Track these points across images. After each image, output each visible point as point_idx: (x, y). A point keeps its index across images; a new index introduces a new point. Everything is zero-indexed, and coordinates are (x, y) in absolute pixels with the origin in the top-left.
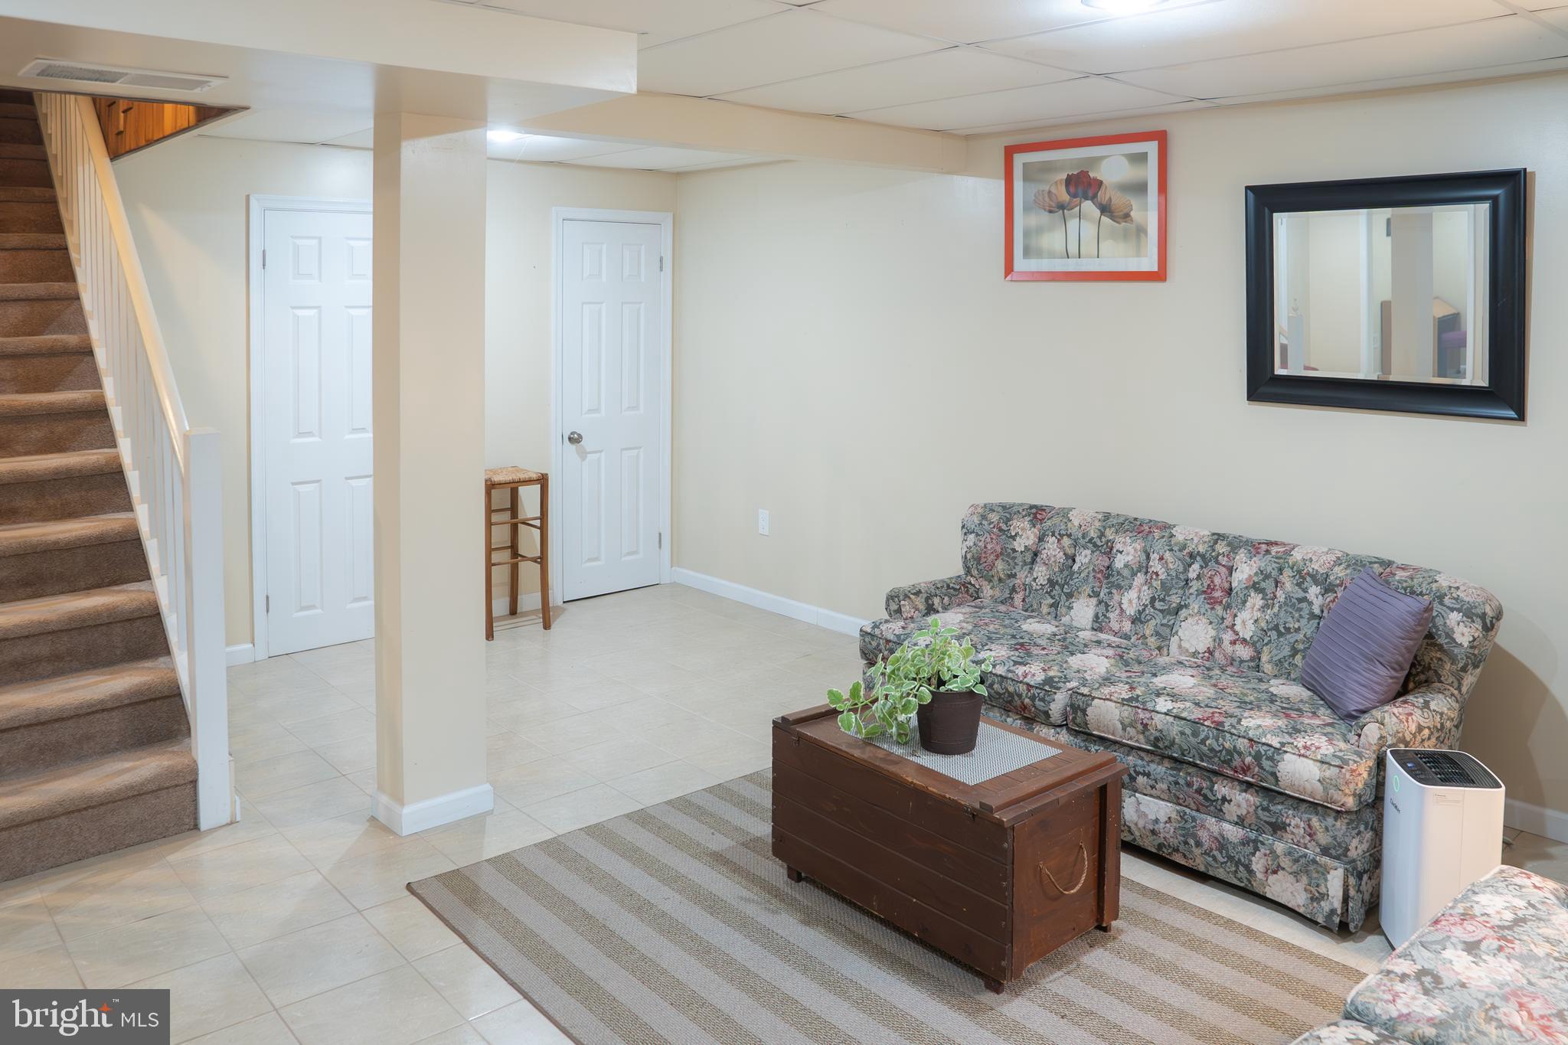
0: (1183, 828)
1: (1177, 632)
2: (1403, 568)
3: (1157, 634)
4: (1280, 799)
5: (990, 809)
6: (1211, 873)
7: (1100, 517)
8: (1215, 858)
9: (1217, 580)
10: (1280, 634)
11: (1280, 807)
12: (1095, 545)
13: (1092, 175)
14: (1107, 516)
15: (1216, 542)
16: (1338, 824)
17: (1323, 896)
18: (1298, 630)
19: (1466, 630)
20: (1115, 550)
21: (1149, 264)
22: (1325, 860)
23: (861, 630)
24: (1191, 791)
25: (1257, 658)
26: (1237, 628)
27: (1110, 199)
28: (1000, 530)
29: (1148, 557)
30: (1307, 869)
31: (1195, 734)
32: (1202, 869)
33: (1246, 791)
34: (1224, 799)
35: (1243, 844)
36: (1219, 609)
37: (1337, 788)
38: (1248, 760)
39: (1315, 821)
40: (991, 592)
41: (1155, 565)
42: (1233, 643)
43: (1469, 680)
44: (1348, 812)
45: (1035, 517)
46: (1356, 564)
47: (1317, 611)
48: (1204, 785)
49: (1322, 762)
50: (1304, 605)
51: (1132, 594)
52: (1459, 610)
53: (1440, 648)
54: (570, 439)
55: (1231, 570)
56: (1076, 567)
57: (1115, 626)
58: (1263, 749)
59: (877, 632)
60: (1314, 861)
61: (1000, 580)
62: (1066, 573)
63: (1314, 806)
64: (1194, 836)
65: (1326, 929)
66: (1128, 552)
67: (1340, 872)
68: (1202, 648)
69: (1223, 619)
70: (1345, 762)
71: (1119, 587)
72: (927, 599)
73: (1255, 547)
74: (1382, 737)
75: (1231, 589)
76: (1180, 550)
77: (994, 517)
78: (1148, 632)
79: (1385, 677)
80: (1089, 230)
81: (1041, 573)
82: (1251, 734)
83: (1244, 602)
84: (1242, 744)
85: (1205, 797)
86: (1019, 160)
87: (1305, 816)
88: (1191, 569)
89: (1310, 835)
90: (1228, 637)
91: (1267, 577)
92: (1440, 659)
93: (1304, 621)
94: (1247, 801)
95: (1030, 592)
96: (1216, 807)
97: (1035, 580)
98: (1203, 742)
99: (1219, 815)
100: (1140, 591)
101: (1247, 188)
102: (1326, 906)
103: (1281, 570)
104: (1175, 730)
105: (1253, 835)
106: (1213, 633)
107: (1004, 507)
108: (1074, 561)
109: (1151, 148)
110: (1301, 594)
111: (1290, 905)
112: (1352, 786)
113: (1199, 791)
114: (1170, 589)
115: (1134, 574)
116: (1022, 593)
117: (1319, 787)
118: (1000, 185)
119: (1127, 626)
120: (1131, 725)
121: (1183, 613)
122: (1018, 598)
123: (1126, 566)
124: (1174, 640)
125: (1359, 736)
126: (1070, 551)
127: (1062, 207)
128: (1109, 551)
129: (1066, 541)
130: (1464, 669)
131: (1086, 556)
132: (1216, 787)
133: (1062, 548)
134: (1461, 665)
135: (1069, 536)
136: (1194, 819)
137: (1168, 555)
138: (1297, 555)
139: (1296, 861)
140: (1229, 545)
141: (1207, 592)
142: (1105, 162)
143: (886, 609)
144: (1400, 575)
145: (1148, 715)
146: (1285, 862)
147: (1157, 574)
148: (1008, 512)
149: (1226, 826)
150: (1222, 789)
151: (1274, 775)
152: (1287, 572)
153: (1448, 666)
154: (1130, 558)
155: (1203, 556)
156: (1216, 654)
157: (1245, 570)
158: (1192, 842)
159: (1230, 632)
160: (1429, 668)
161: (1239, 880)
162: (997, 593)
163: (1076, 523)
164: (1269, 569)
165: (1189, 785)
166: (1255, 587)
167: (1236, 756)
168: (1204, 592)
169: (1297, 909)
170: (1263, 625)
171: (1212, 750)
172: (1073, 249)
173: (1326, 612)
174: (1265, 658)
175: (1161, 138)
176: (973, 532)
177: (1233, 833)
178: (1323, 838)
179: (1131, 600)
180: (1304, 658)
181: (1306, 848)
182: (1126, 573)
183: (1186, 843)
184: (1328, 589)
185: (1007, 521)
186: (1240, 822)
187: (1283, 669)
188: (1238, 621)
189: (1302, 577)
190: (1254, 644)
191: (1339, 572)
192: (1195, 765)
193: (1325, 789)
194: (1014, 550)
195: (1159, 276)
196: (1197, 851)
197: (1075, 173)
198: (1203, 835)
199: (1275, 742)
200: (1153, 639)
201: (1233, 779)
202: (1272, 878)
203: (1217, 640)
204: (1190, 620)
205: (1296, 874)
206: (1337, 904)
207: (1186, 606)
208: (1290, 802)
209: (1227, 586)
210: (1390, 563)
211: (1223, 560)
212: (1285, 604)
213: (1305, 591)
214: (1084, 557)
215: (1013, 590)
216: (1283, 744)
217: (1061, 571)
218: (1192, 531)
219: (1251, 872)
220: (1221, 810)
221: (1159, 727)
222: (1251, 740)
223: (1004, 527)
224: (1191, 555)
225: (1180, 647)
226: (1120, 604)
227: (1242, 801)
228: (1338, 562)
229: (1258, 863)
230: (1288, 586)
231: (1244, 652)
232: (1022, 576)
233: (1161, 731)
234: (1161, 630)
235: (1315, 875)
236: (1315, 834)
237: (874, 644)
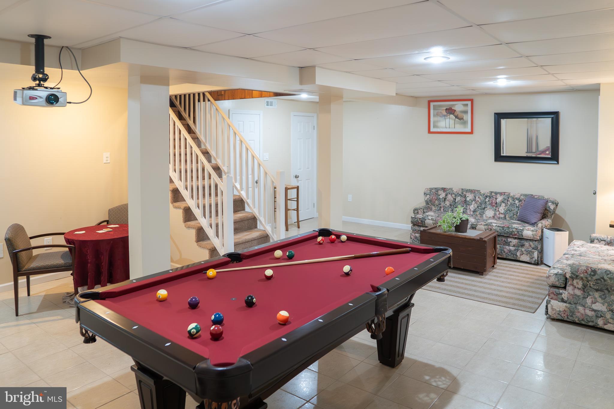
0: (500, 249)
1: (485, 213)
2: (536, 196)
3: (480, 214)
4: (523, 240)
5: (482, 238)
6: (507, 258)
7: (461, 189)
8: (508, 254)
9: (493, 201)
10: (510, 211)
11: (523, 241)
12: (461, 195)
13: (453, 108)
14: (462, 189)
15: (491, 193)
16: (536, 243)
17: (533, 258)
18: (514, 210)
19: (552, 206)
20: (466, 196)
21: (469, 130)
22: (534, 250)
23: (411, 217)
24: (502, 241)
25: (505, 217)
26: (499, 211)
27: (458, 114)
28: (436, 194)
29: (475, 197)
30: (529, 253)
31: (503, 229)
32: (505, 257)
33: (515, 239)
34: (510, 242)
35: (515, 250)
36: (494, 208)
37: (536, 235)
38: (516, 233)
39: (531, 243)
40: (434, 208)
41: (477, 199)
42: (499, 214)
43: (553, 217)
44: (538, 240)
45: (444, 190)
46: (525, 195)
47: (518, 206)
48: (505, 239)
49: (532, 231)
50: (515, 205)
51: (472, 206)
52: (551, 202)
53: (548, 210)
54: (295, 177)
55: (496, 199)
56: (456, 201)
57: (469, 214)
58: (519, 230)
59: (416, 217)
60: (531, 251)
61: (437, 205)
62: (454, 202)
63: (530, 240)
64: (503, 250)
65: (534, 264)
66: (470, 197)
67: (537, 252)
68: (491, 216)
69: (496, 209)
70: (537, 230)
71: (469, 205)
72: (423, 210)
73: (501, 194)
74: (542, 226)
75: (496, 203)
76: (483, 195)
77: (434, 191)
78: (477, 214)
79: (539, 216)
80: (452, 122)
81: (447, 203)
82: (516, 228)
83: (501, 205)
84: (514, 230)
85: (506, 242)
86: (432, 104)
87: (529, 242)
88: (486, 199)
89: (530, 246)
90: (498, 213)
91: (505, 199)
92: (547, 213)
93: (515, 208)
94: (516, 241)
95: (445, 208)
96: (508, 244)
97: (446, 205)
98: (505, 231)
99: (509, 245)
100: (474, 205)
101: (494, 113)
102: (534, 259)
103: (508, 198)
104: (498, 229)
105: (517, 248)
106: (494, 213)
107: (435, 188)
108: (455, 200)
109: (469, 103)
110: (514, 202)
111: (526, 261)
112: (539, 235)
113: (504, 241)
114: (482, 204)
115: (472, 201)
116: (443, 208)
117: (532, 236)
118: (427, 110)
119: (472, 213)
120: (488, 230)
121: (486, 209)
122: (442, 209)
123: (470, 200)
124: (484, 215)
125: (537, 226)
126: (454, 198)
127: (445, 116)
128: (465, 197)
129: (453, 195)
130: (552, 214)
131: (459, 198)
132: (508, 239)
133: (452, 197)
134: (552, 213)
135: (454, 194)
136: (503, 247)
137: (480, 197)
138: (511, 194)
139: (527, 251)
140: (495, 193)
141: (491, 204)
142: (456, 106)
143: (414, 213)
144: (536, 197)
145: (491, 227)
146: (525, 252)
147: (478, 201)
148: (437, 190)
149: (511, 247)
150: (509, 240)
151: (522, 235)
152: (510, 198)
153: (549, 214)
154: (470, 198)
155: (489, 196)
156: (495, 217)
157: (500, 199)
158: (503, 252)
159: (498, 212)
160: (545, 214)
161: (514, 258)
162: (436, 208)
163: (455, 191)
164: (506, 198)
165: (502, 240)
166: (503, 202)
167: (513, 232)
168: (490, 204)
169: (527, 261)
170: (506, 210)
171: (507, 232)
172: (448, 126)
173: (520, 206)
174: (507, 217)
175: (472, 101)
176: (428, 194)
177: (512, 248)
178: (533, 246)
179: (472, 207)
180: (516, 216)
181: (529, 249)
182: (470, 201)
183: (501, 252)
184: (520, 201)
185: (437, 191)
186: (514, 246)
187: (511, 218)
188: (500, 209)
189: (514, 199)
190: (504, 214)
191: (522, 197)
192: (503, 236)
193: (533, 236)
194: (440, 198)
195: (471, 133)
196: (504, 254)
197: (448, 108)
198: (505, 250)
199: (521, 228)
200: (479, 215)
201: (512, 238)
202: (522, 256)
203: (495, 214)
204: (488, 210)
205: (527, 254)
206: (536, 258)
207: (487, 207)
208: (525, 240)
209: (496, 202)
210: (533, 195)
211: (495, 197)
212: (511, 205)
213: (515, 202)
214: (458, 199)
215: (441, 207)
216: (523, 229)
217: (453, 202)
218: (485, 190)
219: (517, 256)
220: (509, 244)
221: (494, 229)
222: (516, 229)
223: (437, 193)
224: (486, 196)
225: (486, 216)
226: (470, 208)
227: (514, 242)
228: (521, 195)
229: (518, 254)
230: (511, 201)
231: (502, 216)
232: (443, 204)
233: (495, 230)
234: (481, 213)
235: (531, 254)
236: (531, 245)
237: (416, 220)
